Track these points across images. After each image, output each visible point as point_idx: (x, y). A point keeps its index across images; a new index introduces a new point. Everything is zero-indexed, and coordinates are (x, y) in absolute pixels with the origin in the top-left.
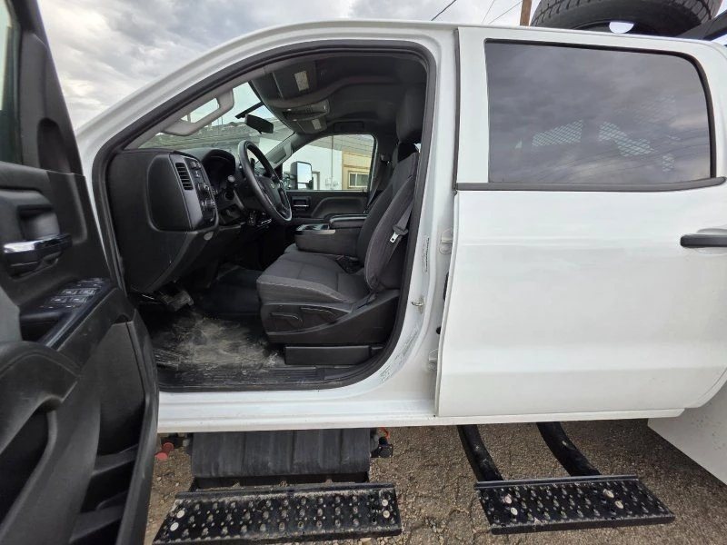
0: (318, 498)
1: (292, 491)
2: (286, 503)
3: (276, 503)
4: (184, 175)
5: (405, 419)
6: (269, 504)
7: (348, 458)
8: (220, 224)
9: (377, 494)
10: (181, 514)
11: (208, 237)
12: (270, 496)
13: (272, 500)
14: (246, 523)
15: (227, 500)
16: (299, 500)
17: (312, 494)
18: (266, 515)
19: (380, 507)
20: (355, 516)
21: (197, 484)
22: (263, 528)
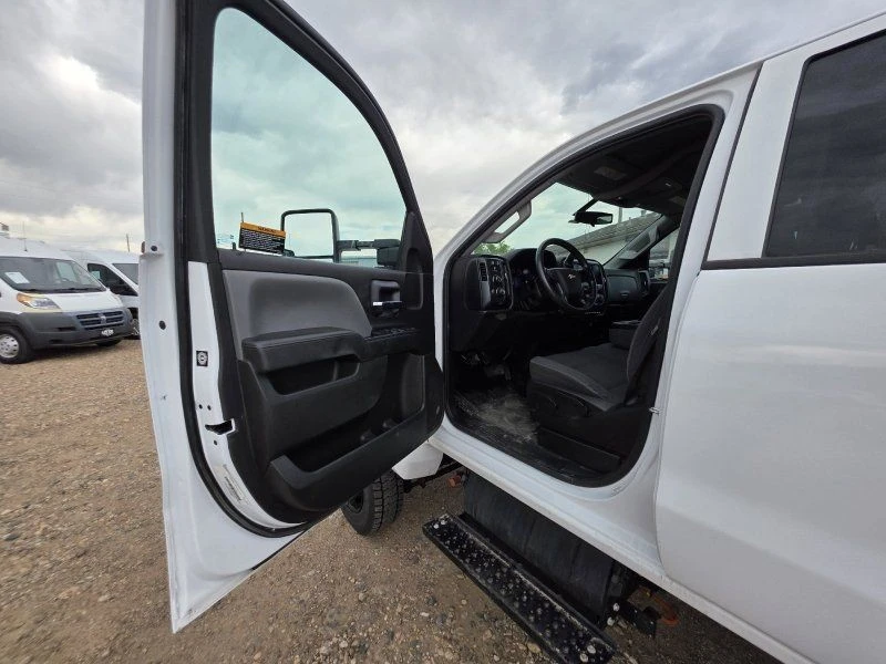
0: (531, 589)
1: (515, 568)
2: (505, 570)
3: (498, 564)
4: (483, 273)
5: (629, 557)
6: (493, 560)
7: (577, 580)
8: (514, 308)
9: (590, 638)
10: (443, 523)
11: (502, 317)
12: (498, 557)
13: (497, 560)
14: (472, 558)
15: (471, 536)
16: (516, 576)
17: (529, 583)
18: (486, 565)
19: (584, 648)
20: (551, 628)
21: (464, 517)
22: (479, 570)
